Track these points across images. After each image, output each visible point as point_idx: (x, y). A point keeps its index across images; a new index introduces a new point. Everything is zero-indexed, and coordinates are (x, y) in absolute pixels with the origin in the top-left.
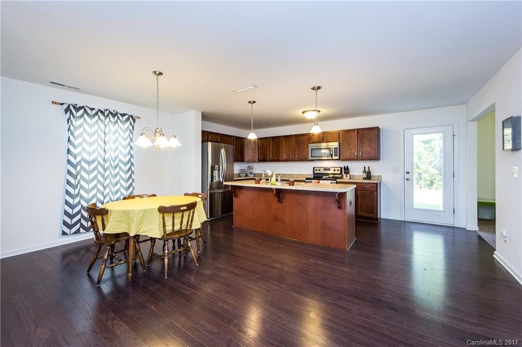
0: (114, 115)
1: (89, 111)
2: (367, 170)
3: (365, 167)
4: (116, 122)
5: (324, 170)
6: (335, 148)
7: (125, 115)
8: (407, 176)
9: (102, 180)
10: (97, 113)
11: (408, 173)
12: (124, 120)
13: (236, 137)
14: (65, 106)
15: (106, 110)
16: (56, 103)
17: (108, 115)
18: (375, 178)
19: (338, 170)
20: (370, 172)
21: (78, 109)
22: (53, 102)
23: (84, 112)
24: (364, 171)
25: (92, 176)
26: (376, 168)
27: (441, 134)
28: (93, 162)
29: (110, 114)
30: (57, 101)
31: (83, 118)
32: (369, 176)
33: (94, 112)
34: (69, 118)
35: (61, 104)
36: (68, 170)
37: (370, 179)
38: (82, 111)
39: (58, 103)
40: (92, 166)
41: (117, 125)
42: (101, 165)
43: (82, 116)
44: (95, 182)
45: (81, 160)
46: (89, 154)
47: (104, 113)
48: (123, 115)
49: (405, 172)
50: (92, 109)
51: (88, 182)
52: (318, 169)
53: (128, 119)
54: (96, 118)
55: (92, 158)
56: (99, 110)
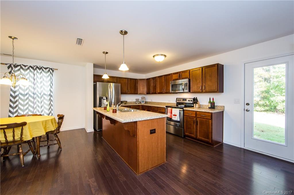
0: (40, 69)
1: (24, 67)
2: (212, 101)
3: (210, 99)
4: (41, 72)
5: (183, 101)
6: (185, 83)
7: (47, 68)
8: (247, 107)
9: (32, 105)
10: (28, 68)
11: (248, 104)
12: (47, 71)
13: (130, 79)
14: (8, 65)
15: (35, 66)
16: (3, 64)
17: (36, 69)
18: (219, 108)
19: (191, 101)
20: (214, 103)
21: (16, 66)
22: (1, 64)
23: (21, 68)
24: (210, 102)
25: (26, 102)
26: (220, 99)
27: (285, 64)
28: (27, 94)
29: (37, 68)
30: (3, 63)
31: (19, 71)
32: (213, 106)
33: (26, 68)
34: (11, 71)
35: (6, 64)
36: (10, 99)
37: (214, 108)
38: (19, 67)
39: (4, 64)
40: (26, 97)
41: (42, 74)
42: (31, 96)
43: (19, 70)
44: (27, 106)
45: (19, 93)
46: (24, 91)
47: (34, 68)
48: (46, 68)
49: (245, 104)
50: (25, 66)
51: (24, 106)
52: (179, 99)
53: (49, 70)
54: (28, 71)
55: (26, 93)
56: (30, 66)
